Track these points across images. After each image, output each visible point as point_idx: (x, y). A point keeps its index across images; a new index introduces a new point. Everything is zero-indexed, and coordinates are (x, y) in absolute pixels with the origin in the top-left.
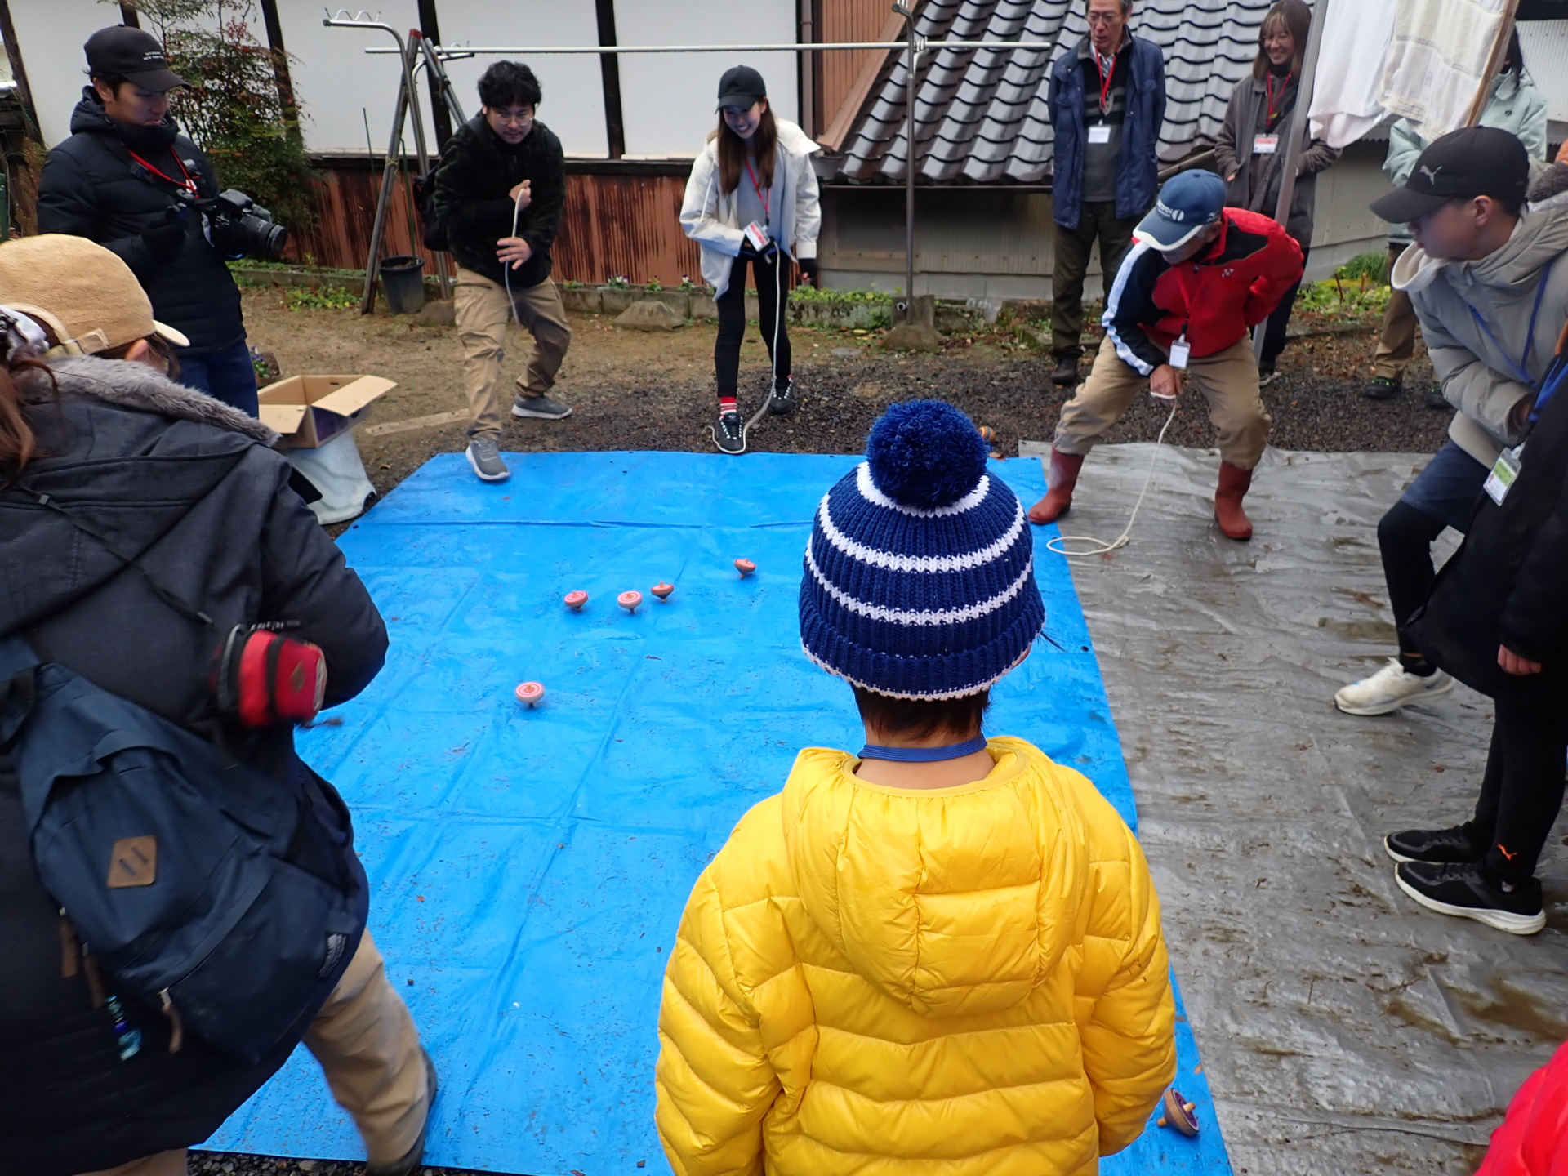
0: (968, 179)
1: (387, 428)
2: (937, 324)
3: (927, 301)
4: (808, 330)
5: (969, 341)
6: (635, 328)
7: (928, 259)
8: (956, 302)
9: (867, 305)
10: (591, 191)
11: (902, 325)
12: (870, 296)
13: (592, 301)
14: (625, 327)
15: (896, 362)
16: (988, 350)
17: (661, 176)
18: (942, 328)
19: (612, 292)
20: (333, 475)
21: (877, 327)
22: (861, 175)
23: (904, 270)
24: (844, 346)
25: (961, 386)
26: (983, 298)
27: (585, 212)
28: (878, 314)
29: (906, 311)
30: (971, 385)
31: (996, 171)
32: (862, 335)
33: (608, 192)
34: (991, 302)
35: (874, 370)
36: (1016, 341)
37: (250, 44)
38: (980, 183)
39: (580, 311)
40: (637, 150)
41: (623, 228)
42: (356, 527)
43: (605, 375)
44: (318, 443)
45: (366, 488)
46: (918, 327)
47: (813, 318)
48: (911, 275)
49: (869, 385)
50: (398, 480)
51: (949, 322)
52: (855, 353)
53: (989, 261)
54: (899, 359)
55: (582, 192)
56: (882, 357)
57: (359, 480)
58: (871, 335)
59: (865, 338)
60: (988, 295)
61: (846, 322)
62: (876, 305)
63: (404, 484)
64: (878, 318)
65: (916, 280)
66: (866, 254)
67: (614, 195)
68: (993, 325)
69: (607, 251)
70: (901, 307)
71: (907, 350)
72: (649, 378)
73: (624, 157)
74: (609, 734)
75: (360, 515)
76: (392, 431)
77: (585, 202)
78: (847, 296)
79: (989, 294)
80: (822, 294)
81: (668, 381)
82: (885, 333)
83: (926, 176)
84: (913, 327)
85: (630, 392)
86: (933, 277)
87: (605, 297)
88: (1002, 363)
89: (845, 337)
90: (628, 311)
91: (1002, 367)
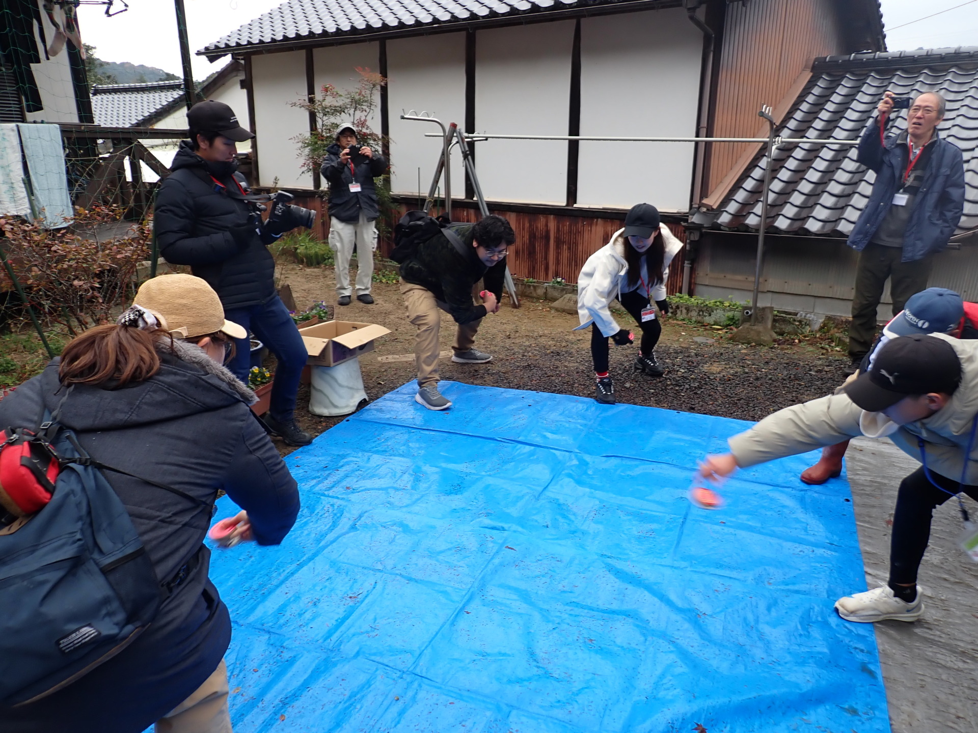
0: (807, 232)
1: (391, 358)
2: (773, 327)
3: (768, 311)
4: (680, 323)
5: (797, 341)
6: (564, 311)
7: (773, 283)
8: (790, 314)
9: (724, 310)
10: (552, 225)
11: (747, 325)
12: (727, 304)
13: (540, 292)
14: (557, 310)
15: (740, 350)
16: (810, 348)
17: (597, 218)
18: (778, 330)
19: (553, 287)
20: (340, 385)
21: (729, 325)
22: (730, 225)
23: (752, 289)
24: (703, 336)
25: (785, 373)
26: (811, 313)
27: (547, 237)
28: (731, 317)
29: (752, 316)
30: (793, 372)
31: (829, 227)
32: (718, 330)
33: (563, 226)
34: (817, 317)
35: (722, 354)
36: (833, 344)
37: (368, 132)
38: (816, 234)
39: (532, 297)
40: (584, 202)
41: (569, 249)
42: (348, 420)
43: (536, 339)
44: (332, 364)
45: (361, 395)
46: (759, 327)
47: (684, 315)
48: (757, 292)
49: (716, 364)
50: (385, 393)
51: (783, 326)
52: (711, 341)
53: (818, 288)
54: (743, 349)
55: (547, 225)
56: (730, 346)
57: (357, 390)
58: (724, 331)
59: (720, 332)
60: (815, 311)
61: (708, 320)
62: (730, 311)
63: (387, 396)
64: (732, 319)
65: (760, 295)
66: (729, 276)
67: (566, 228)
68: (817, 332)
69: (558, 262)
70: (747, 313)
71: (749, 343)
72: (564, 344)
73: (575, 206)
74: (461, 606)
75: (353, 413)
76: (393, 361)
77: (548, 232)
78: (710, 302)
79: (817, 310)
80: (693, 300)
81: (576, 347)
82: (735, 330)
83: (777, 228)
84: (755, 327)
85: (548, 352)
86: (776, 296)
87: (549, 290)
88: (820, 359)
89: (706, 330)
90: (561, 300)
91: (820, 362)
